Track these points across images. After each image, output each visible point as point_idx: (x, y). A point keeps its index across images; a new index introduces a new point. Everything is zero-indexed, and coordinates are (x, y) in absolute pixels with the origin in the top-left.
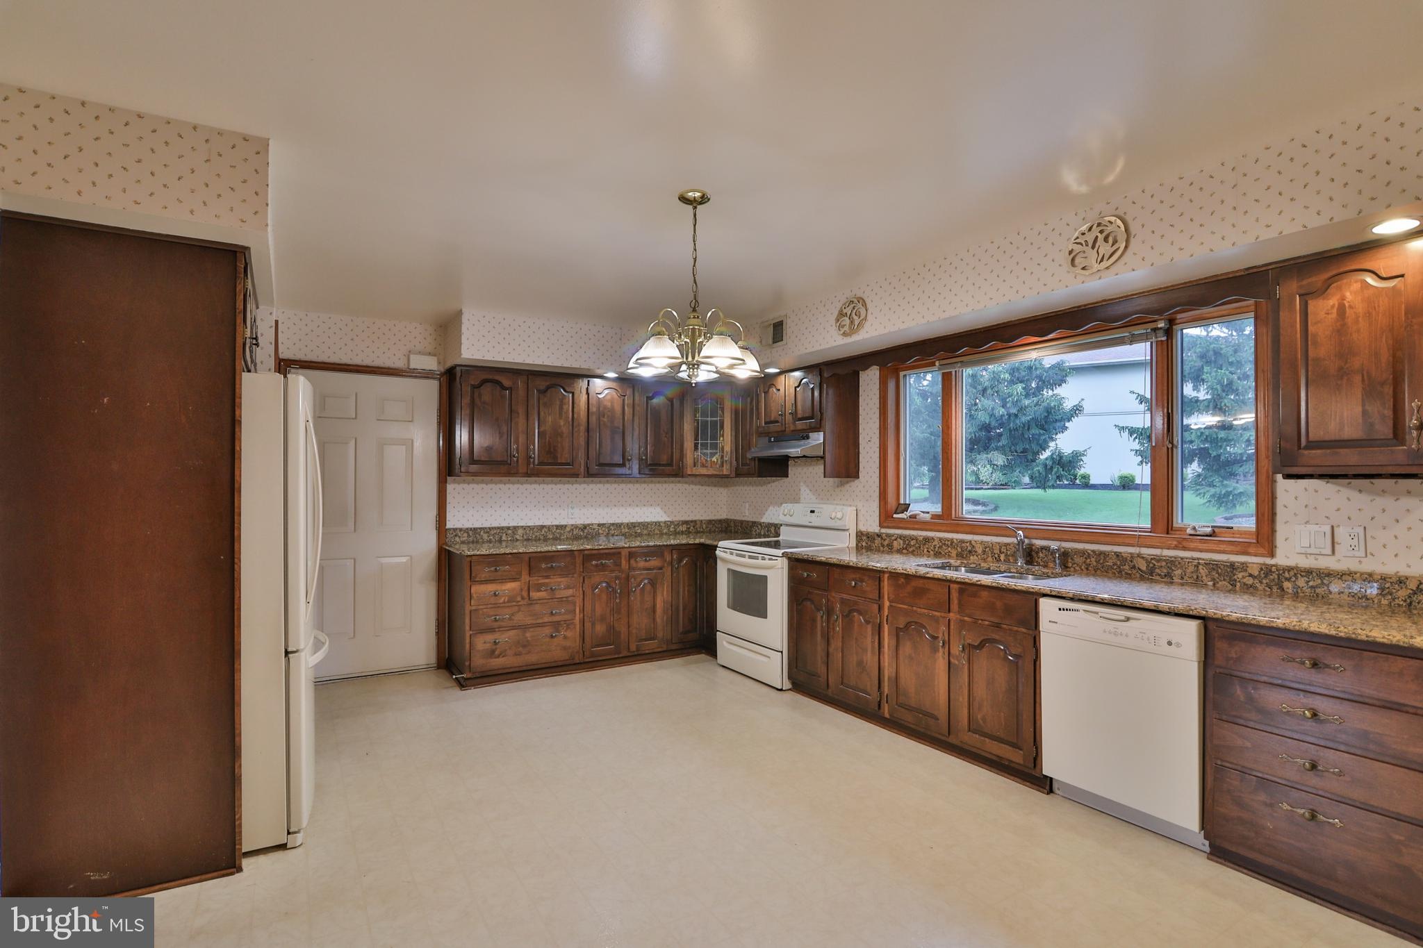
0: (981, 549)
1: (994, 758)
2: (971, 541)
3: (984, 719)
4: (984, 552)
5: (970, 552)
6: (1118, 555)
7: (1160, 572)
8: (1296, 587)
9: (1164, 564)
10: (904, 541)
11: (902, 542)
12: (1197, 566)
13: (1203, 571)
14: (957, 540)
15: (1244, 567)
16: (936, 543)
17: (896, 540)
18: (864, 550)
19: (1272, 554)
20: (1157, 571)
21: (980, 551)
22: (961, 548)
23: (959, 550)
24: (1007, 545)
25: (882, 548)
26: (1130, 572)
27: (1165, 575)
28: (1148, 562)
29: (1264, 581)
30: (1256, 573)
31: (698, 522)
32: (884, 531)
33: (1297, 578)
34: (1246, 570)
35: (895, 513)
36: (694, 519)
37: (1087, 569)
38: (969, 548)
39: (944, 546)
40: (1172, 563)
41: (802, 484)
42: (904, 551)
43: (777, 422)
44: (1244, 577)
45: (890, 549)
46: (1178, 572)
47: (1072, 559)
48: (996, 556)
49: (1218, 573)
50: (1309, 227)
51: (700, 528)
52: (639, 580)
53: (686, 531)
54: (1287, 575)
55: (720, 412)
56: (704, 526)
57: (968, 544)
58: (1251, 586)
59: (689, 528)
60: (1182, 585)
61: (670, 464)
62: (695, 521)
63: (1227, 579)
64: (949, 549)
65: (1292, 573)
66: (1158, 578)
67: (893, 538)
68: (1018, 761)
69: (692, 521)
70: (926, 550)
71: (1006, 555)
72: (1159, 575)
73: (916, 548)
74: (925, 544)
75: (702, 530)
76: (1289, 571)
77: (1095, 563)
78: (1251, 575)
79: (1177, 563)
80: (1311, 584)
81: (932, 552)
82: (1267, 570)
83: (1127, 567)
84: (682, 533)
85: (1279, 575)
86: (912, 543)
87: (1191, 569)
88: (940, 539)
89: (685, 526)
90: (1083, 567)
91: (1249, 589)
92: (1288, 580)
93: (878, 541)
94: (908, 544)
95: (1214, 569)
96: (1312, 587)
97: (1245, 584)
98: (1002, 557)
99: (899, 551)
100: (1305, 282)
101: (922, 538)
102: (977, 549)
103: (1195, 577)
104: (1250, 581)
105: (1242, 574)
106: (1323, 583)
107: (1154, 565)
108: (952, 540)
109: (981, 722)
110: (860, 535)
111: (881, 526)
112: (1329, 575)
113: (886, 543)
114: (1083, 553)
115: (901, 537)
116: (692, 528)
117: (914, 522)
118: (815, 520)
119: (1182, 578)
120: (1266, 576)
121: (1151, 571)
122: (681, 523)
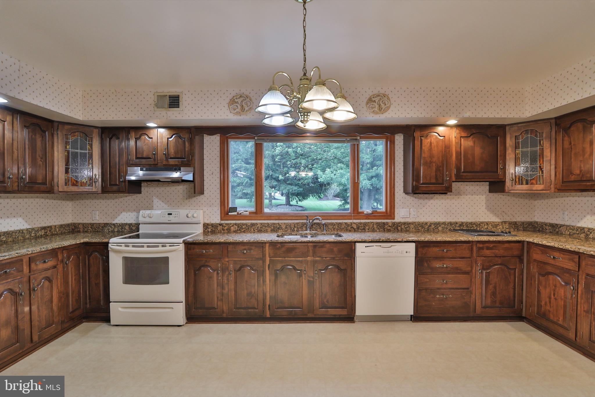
0: (284, 226)
1: (332, 316)
2: (279, 223)
3: (328, 301)
4: (286, 228)
5: (278, 228)
6: (346, 223)
7: (361, 228)
8: (402, 228)
9: (362, 225)
10: (238, 227)
11: (237, 227)
12: (373, 225)
13: (375, 226)
14: (271, 223)
15: (387, 223)
16: (259, 225)
17: (233, 226)
18: (209, 234)
19: (394, 219)
20: (360, 228)
21: (284, 227)
22: (274, 227)
23: (272, 228)
24: (297, 223)
25: (223, 231)
26: (350, 229)
27: (363, 229)
28: (357, 225)
29: (393, 228)
30: (391, 225)
31: (53, 227)
32: (223, 222)
33: (402, 226)
34: (388, 225)
35: (229, 212)
36: (49, 225)
37: (334, 230)
38: (278, 227)
39: (263, 227)
40: (365, 224)
41: (154, 198)
42: (238, 231)
43: (150, 158)
44: (387, 227)
45: (229, 231)
46: (367, 227)
47: (328, 227)
48: (292, 229)
49: (380, 226)
50: (419, 117)
51: (54, 231)
52: (39, 280)
53: (44, 235)
54: (399, 225)
55: (88, 147)
56: (57, 230)
57: (277, 225)
58: (389, 230)
59: (46, 232)
60: (368, 232)
61: (44, 183)
62: (51, 227)
63: (382, 228)
64: (267, 228)
65: (400, 224)
66: (360, 230)
67: (231, 225)
68: (344, 314)
69: (48, 227)
70: (252, 230)
71: (298, 228)
72: (361, 229)
73: (246, 229)
74: (252, 227)
75: (56, 233)
76: (400, 223)
77: (337, 228)
78: (389, 226)
79: (367, 224)
80: (405, 227)
81: (256, 231)
82: (394, 224)
83: (349, 228)
84: (41, 236)
85: (397, 225)
86: (244, 227)
87: (371, 226)
88: (261, 224)
89: (43, 231)
90: (332, 230)
91: (389, 231)
92: (399, 226)
93: (220, 228)
94: (241, 228)
95: (378, 225)
96: (406, 228)
97: (388, 229)
98: (296, 229)
99: (235, 232)
100: (422, 133)
101: (250, 224)
102: (282, 227)
103: (373, 229)
104: (389, 228)
105: (387, 226)
106: (408, 226)
107: (359, 226)
108: (268, 224)
109: (326, 303)
110: (206, 226)
111: (221, 219)
112: (410, 224)
113: (226, 228)
114: (332, 224)
115: (236, 224)
116: (49, 232)
117: (240, 216)
118: (172, 219)
119: (369, 230)
120: (394, 225)
121: (358, 228)
122: (40, 228)
